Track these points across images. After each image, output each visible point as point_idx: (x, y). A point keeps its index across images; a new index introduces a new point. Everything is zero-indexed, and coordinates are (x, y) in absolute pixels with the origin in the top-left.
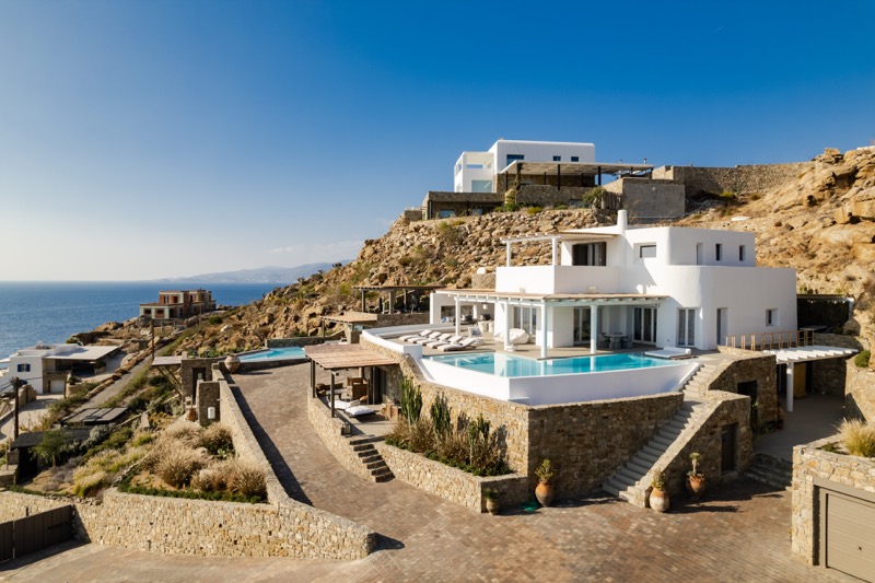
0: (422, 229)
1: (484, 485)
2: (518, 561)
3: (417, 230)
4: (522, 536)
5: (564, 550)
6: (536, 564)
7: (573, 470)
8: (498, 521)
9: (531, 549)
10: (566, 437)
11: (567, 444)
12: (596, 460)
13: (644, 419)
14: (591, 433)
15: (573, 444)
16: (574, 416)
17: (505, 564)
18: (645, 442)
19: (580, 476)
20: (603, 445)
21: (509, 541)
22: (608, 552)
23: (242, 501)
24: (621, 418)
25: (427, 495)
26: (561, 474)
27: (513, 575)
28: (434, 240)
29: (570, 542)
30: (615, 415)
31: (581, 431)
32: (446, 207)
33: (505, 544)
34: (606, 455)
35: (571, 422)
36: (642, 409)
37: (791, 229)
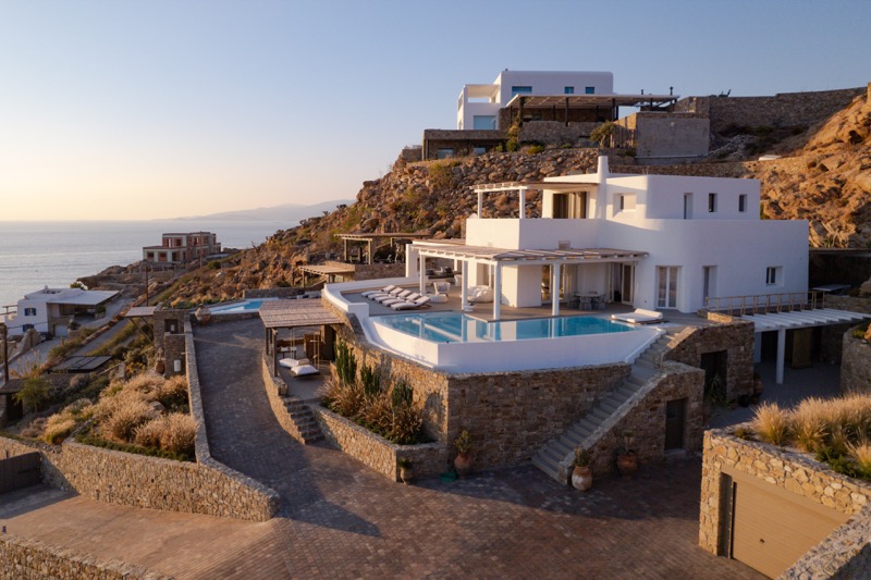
0: (416, 171)
1: (399, 454)
2: (412, 533)
3: (411, 171)
4: (427, 508)
5: (462, 525)
6: (429, 538)
7: (498, 441)
8: (409, 491)
9: (431, 522)
10: (490, 408)
11: (491, 415)
12: (525, 433)
13: (581, 391)
14: (520, 404)
15: (499, 415)
16: (500, 386)
17: (398, 536)
18: (583, 415)
19: (506, 448)
20: (533, 417)
21: (412, 513)
22: (507, 530)
23: (172, 458)
24: (554, 389)
25: (350, 460)
26: (485, 445)
27: (402, 547)
28: (427, 183)
29: (472, 518)
30: (546, 386)
31: (507, 402)
32: (444, 145)
33: (405, 516)
34: (536, 427)
35: (495, 392)
36: (579, 380)
37: (824, 168)
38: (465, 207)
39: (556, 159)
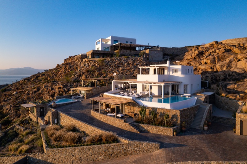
0: (91, 61)
1: (173, 129)
23: (111, 143)
37: (191, 64)
38: (110, 71)
39: (132, 60)
